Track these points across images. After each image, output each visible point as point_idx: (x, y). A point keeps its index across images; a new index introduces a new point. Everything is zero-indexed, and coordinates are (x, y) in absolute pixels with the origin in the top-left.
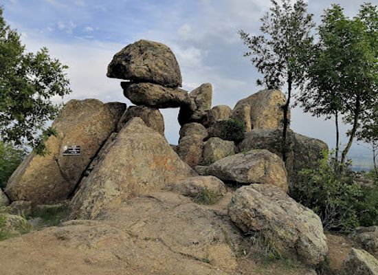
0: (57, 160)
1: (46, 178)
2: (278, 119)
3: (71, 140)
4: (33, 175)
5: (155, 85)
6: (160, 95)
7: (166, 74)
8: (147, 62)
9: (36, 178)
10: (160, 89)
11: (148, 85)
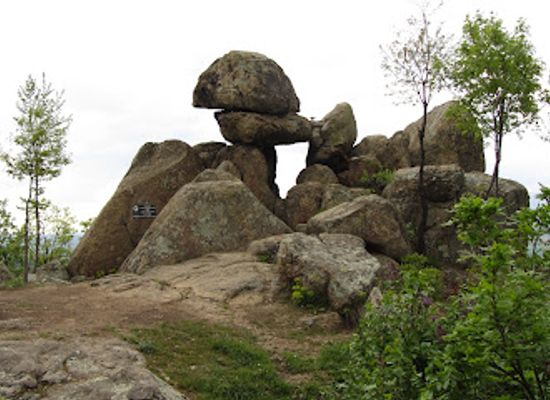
0: (125, 225)
1: (112, 248)
2: (458, 152)
3: (143, 197)
4: (96, 245)
5: (249, 115)
6: (256, 127)
7: (263, 96)
8: (237, 82)
9: (100, 248)
10: (257, 118)
11: (239, 114)
